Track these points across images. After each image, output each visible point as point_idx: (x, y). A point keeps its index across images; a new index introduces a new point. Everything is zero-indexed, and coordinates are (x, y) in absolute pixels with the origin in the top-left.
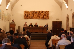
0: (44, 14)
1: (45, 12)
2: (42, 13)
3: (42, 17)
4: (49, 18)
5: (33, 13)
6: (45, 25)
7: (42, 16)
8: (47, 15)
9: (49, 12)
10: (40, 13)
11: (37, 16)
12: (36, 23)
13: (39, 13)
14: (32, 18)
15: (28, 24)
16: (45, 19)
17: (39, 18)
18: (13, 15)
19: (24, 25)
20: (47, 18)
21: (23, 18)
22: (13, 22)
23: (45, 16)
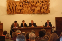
0: (41, 5)
1: (43, 2)
2: (38, 4)
3: (38, 10)
4: (49, 12)
5: (22, 3)
7: (38, 8)
8: (46, 8)
10: (35, 3)
11: (29, 8)
13: (33, 4)
16: (44, 13)
20: (47, 11)
23: (43, 8)
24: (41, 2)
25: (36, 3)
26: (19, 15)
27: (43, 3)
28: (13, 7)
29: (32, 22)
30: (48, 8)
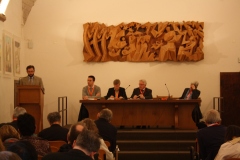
0: (177, 38)
1: (184, 28)
2: (171, 33)
3: (170, 52)
4: (202, 58)
5: (127, 32)
6: (186, 90)
7: (170, 46)
8: (194, 44)
9: (201, 25)
10: (160, 32)
11: (145, 46)
12: (142, 83)
14: (121, 58)
15: (104, 85)
17: (156, 54)
18: (30, 46)
19: (86, 91)
20: (195, 55)
21: (80, 56)
22: (31, 75)
23: (185, 45)
24: (177, 30)
25: (165, 31)
26: (118, 64)
27: (185, 32)
28: (99, 44)
29: (141, 85)
30: (198, 45)
